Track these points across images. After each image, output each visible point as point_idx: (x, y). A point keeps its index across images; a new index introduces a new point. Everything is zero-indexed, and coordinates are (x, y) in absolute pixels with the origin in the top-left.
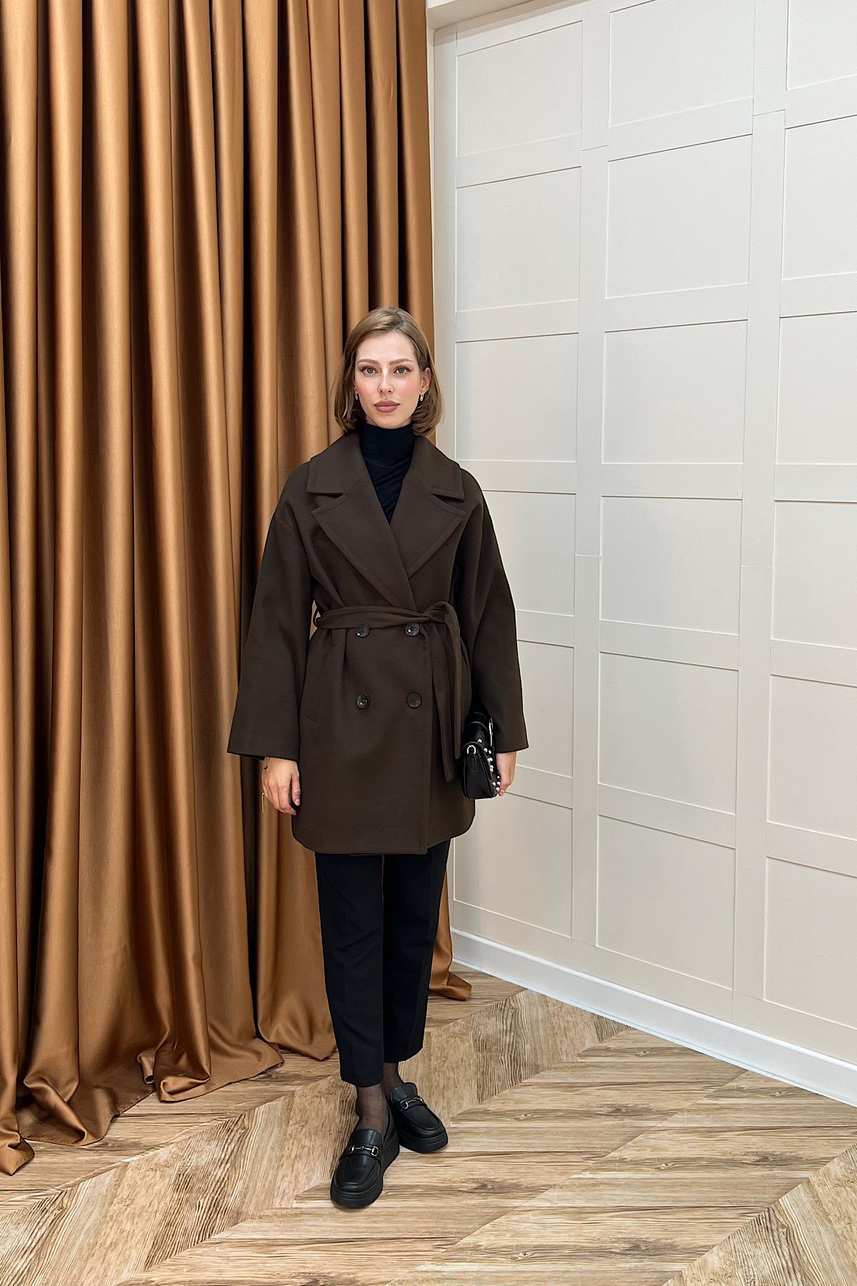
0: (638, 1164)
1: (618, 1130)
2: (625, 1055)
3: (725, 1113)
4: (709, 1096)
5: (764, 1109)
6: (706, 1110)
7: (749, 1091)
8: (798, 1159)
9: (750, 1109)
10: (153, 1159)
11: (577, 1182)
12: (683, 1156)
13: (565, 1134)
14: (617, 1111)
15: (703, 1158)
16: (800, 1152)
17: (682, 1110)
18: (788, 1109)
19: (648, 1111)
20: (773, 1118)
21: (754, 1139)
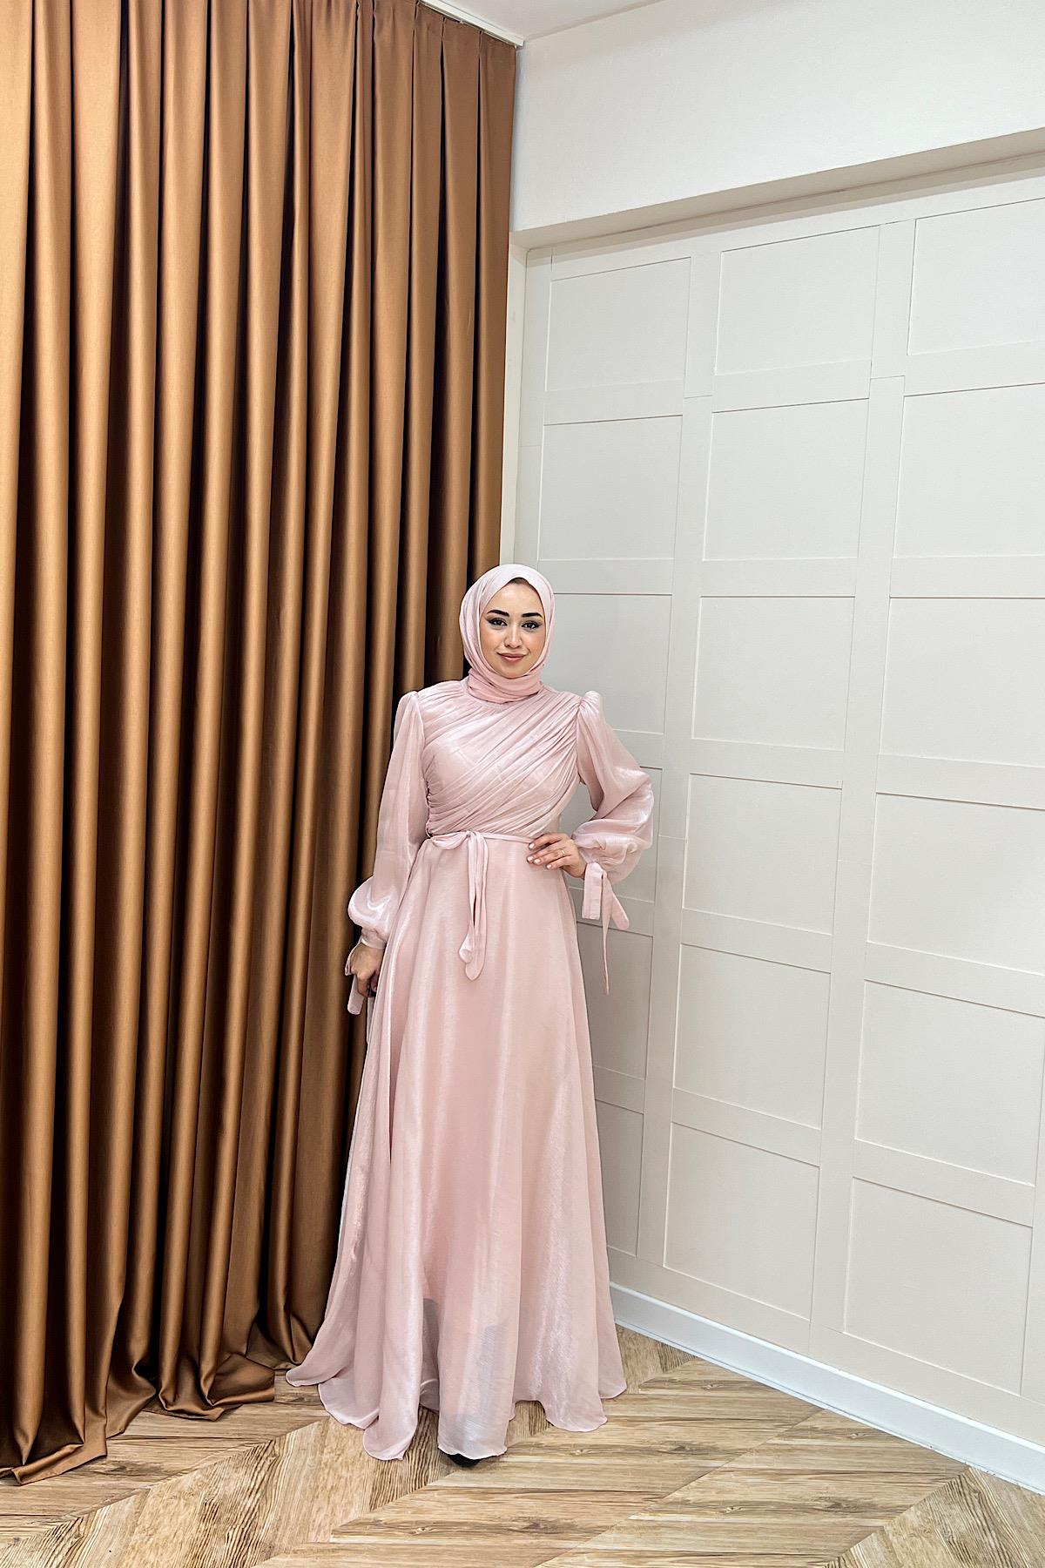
0: (701, 1507)
1: (681, 1469)
2: (691, 1387)
3: (797, 1455)
4: (779, 1436)
5: (838, 1452)
6: (777, 1451)
7: (825, 1431)
8: (872, 1507)
9: (823, 1451)
10: (176, 1485)
11: (635, 1524)
12: (750, 1500)
13: (625, 1472)
14: (681, 1449)
15: (771, 1502)
16: (876, 1499)
17: (750, 1451)
18: (864, 1453)
19: (714, 1449)
20: (849, 1462)
21: (826, 1484)
